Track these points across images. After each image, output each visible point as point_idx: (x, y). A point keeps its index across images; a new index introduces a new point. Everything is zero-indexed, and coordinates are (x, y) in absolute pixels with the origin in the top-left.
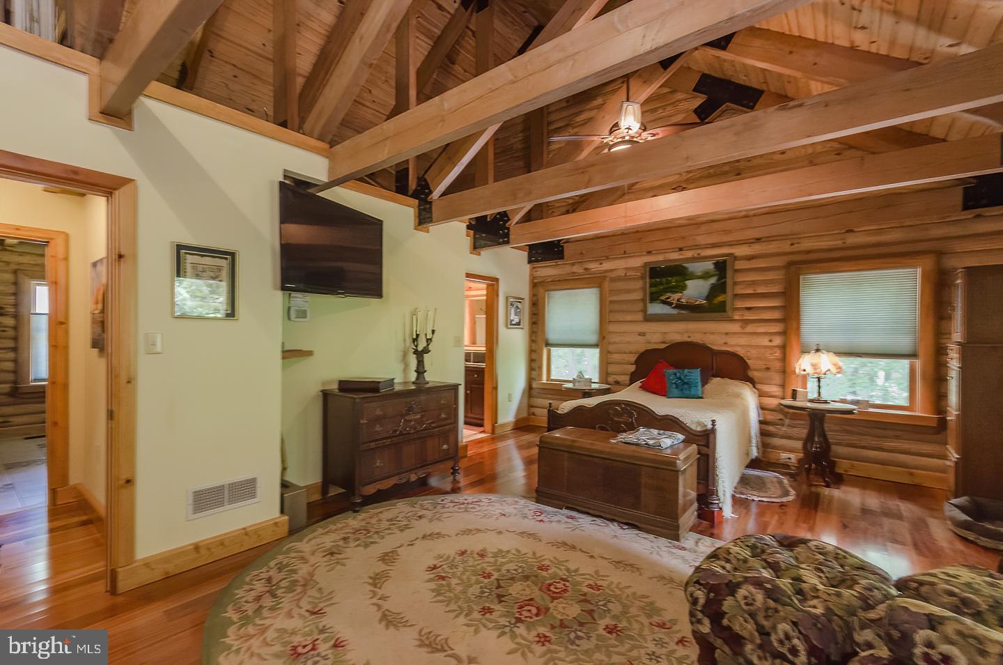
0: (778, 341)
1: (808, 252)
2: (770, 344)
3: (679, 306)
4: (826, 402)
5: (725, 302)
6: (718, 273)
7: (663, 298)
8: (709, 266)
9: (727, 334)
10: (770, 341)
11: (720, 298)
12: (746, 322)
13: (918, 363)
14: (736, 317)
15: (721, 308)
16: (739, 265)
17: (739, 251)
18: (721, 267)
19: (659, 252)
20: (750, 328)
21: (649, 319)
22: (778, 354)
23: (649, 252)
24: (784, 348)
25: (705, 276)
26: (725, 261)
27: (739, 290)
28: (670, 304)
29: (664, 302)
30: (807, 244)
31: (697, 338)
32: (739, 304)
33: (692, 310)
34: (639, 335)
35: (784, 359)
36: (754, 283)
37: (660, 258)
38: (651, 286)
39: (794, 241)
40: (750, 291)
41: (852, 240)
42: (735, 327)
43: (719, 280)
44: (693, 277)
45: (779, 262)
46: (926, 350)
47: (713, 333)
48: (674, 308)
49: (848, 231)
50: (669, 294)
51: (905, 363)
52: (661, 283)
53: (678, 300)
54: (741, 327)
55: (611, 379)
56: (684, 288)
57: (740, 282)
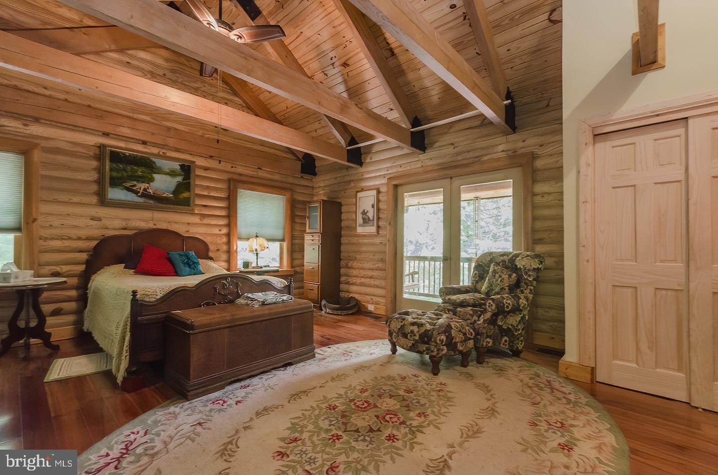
0: (225, 231)
1: (240, 175)
2: (220, 233)
3: (145, 195)
4: (261, 267)
5: (189, 198)
6: (183, 173)
7: (128, 185)
8: (176, 166)
9: (189, 224)
10: (220, 230)
11: (186, 195)
12: (203, 216)
13: (285, 244)
14: (196, 212)
15: (187, 203)
16: (199, 172)
17: (200, 162)
18: (187, 170)
19: (119, 137)
20: (206, 221)
21: (103, 201)
22: (225, 239)
23: (106, 134)
24: (228, 235)
25: (172, 174)
26: (189, 167)
27: (198, 191)
28: (136, 192)
29: (129, 189)
30: (240, 170)
31: (164, 226)
32: (198, 202)
33: (159, 201)
34: (91, 219)
35: (229, 243)
36: (208, 188)
37: (122, 144)
38: (111, 170)
39: (234, 166)
40: (206, 193)
41: (261, 174)
42: (196, 220)
43: (184, 179)
44: (159, 171)
45: (225, 177)
46: (288, 237)
47: (176, 223)
48: (140, 196)
49: (259, 168)
50: (135, 183)
51: (277, 244)
52: (125, 170)
53: (145, 190)
54: (201, 220)
55: (47, 270)
56: (152, 180)
57: (200, 185)
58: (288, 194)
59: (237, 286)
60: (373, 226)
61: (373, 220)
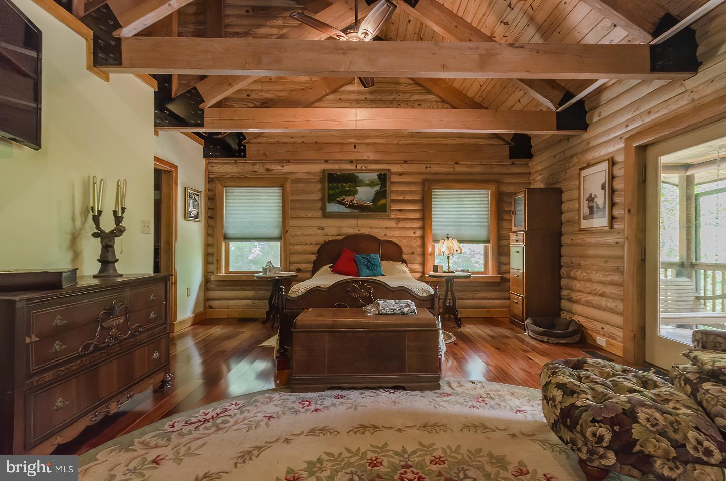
0: (419, 233)
1: (436, 174)
2: (414, 235)
3: (352, 206)
4: (453, 272)
5: (386, 204)
6: (380, 182)
7: (339, 199)
8: (374, 176)
9: (386, 228)
10: (414, 233)
11: (383, 202)
12: (399, 220)
13: (489, 245)
14: (392, 216)
15: (383, 209)
16: (394, 179)
17: (395, 168)
18: (383, 178)
19: (336, 161)
20: (402, 225)
21: (326, 215)
22: (419, 242)
23: (326, 162)
24: (423, 238)
25: (371, 184)
26: (385, 175)
27: (394, 197)
28: (345, 204)
29: (340, 203)
30: (435, 169)
31: (365, 231)
32: (395, 207)
33: (361, 210)
34: (318, 229)
35: (423, 245)
36: (403, 192)
37: (336, 167)
38: (329, 188)
39: (428, 166)
40: (401, 198)
41: (459, 169)
42: (392, 224)
43: (381, 188)
44: (362, 184)
45: (418, 179)
46: (493, 239)
47: (376, 228)
48: (348, 208)
49: (456, 163)
50: (344, 196)
51: (482, 246)
52: (338, 188)
53: (351, 201)
54: (396, 223)
55: (294, 267)
56: (356, 192)
57: (396, 190)
58: (493, 187)
59: (368, 290)
60: (604, 217)
61: (604, 208)
